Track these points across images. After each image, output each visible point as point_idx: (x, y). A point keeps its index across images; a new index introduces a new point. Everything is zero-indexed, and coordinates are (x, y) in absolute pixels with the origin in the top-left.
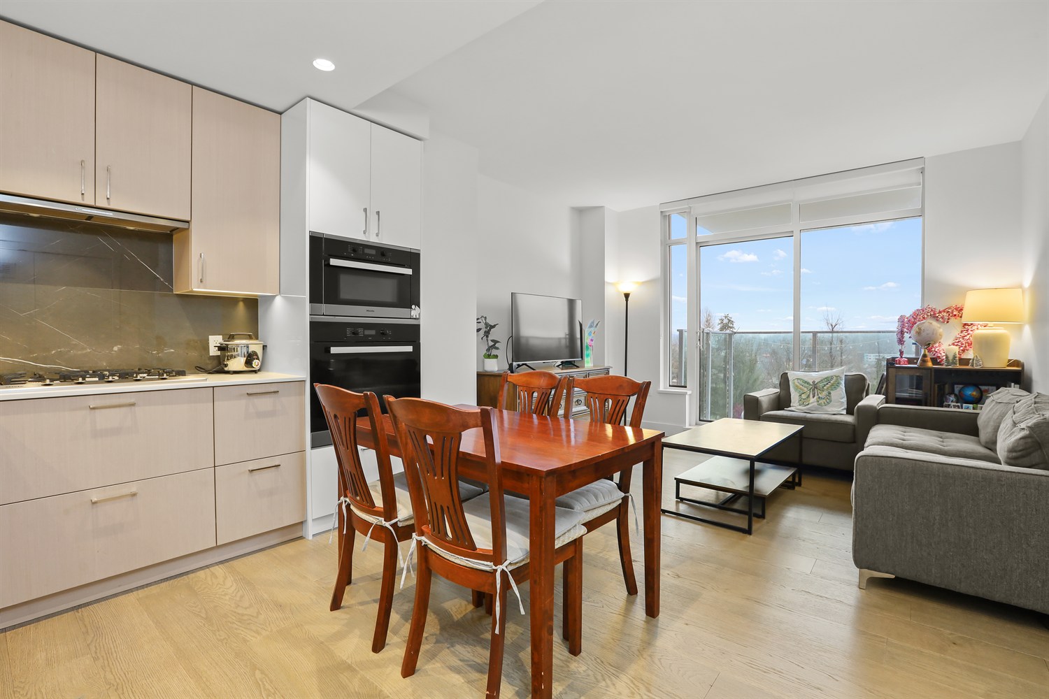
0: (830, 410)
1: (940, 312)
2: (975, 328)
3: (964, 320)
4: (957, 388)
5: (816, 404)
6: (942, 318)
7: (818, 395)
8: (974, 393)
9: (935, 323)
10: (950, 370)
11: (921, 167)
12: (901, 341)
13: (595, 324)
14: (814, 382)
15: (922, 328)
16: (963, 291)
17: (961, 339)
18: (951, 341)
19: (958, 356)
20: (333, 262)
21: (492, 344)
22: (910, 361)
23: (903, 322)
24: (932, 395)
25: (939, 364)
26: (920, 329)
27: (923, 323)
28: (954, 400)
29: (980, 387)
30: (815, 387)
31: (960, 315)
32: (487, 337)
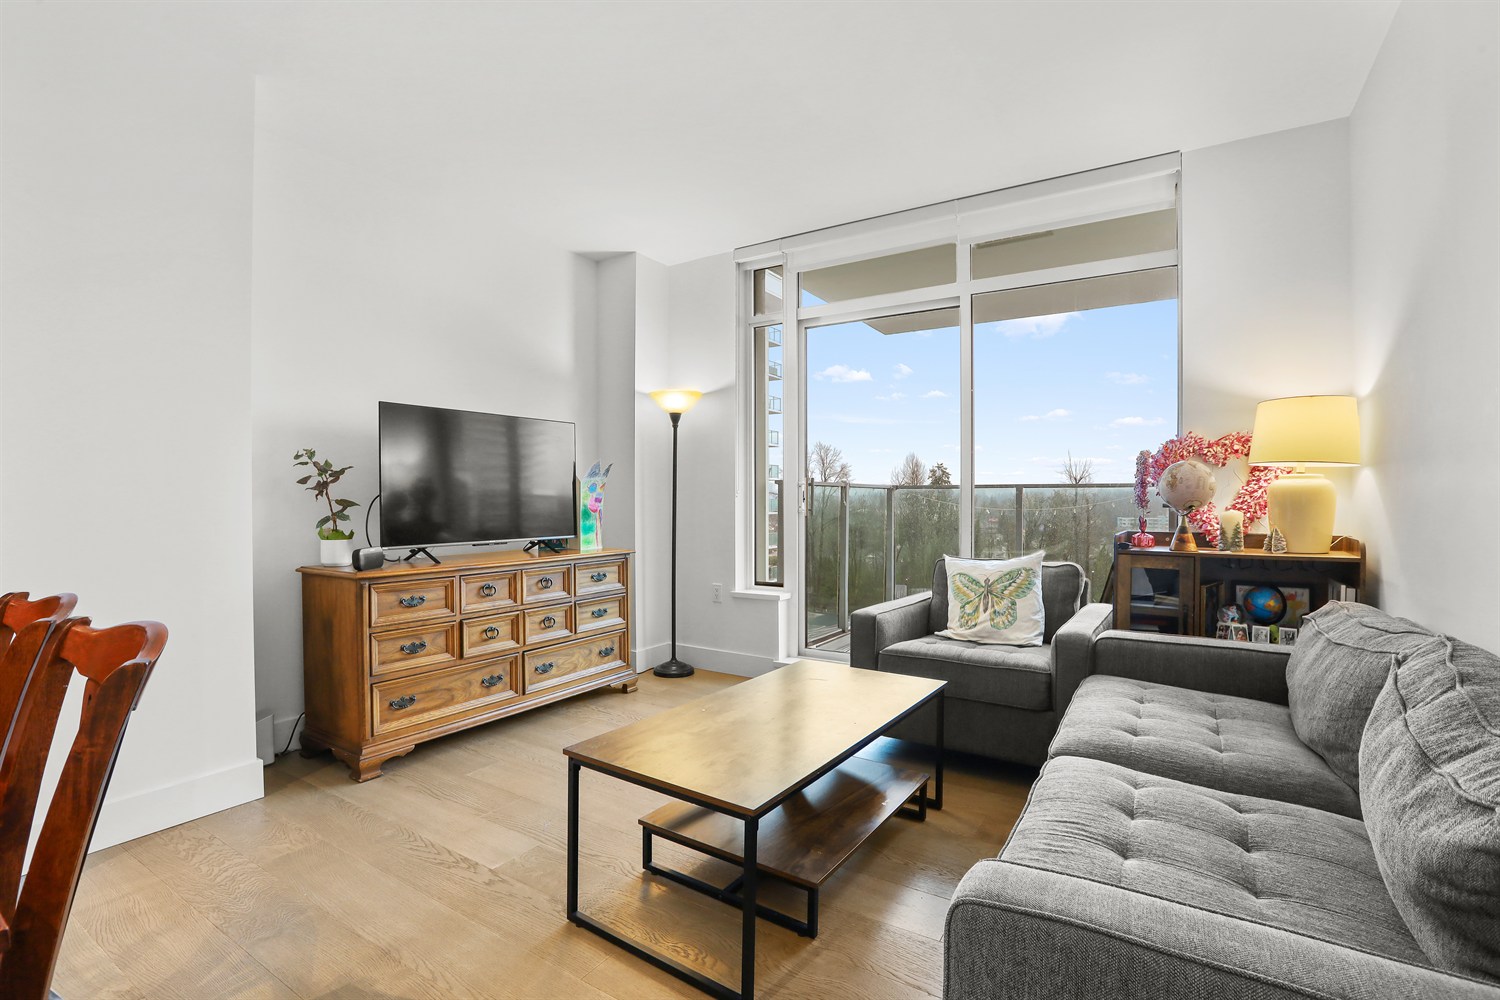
0: (1012, 637)
1: (1210, 446)
2: (1271, 475)
3: (1254, 461)
4: (1241, 591)
5: (988, 624)
6: (1214, 456)
7: (993, 606)
8: (1272, 603)
9: (1201, 466)
10: (1228, 560)
11: (1173, 170)
12: (1142, 501)
13: (603, 471)
14: (987, 580)
15: (1178, 476)
16: (1250, 406)
17: (1247, 497)
18: (1229, 503)
19: (1242, 529)
21: (337, 508)
22: (1160, 539)
23: (1143, 463)
24: (1197, 609)
25: (1209, 545)
26: (1174, 477)
27: (1181, 465)
28: (1237, 616)
29: (1281, 589)
30: (989, 591)
31: (1245, 451)
32: (325, 493)
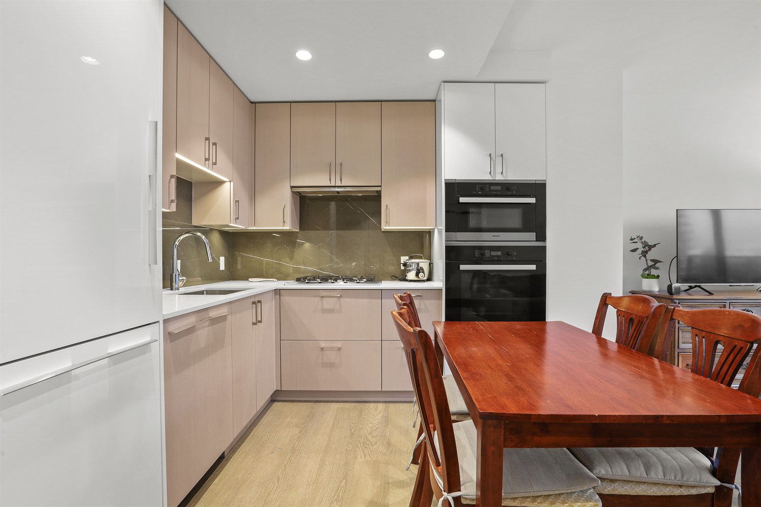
20: (462, 200)
21: (650, 263)
32: (645, 256)
